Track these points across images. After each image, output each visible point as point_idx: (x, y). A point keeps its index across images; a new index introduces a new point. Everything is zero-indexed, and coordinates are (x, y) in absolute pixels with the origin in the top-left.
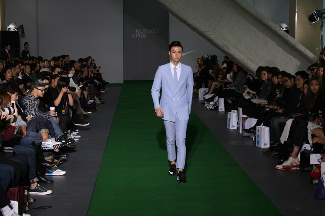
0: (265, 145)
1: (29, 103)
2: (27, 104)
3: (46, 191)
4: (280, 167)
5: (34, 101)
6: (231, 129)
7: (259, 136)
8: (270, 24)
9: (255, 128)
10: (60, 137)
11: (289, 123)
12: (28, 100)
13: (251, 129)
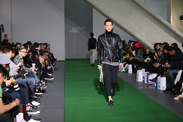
0: (163, 88)
1: (18, 61)
2: (17, 62)
3: (36, 111)
4: (177, 98)
5: (21, 59)
6: (139, 81)
7: (159, 83)
8: (160, 18)
9: (156, 78)
10: (38, 82)
11: (180, 72)
12: (17, 59)
13: (154, 79)
